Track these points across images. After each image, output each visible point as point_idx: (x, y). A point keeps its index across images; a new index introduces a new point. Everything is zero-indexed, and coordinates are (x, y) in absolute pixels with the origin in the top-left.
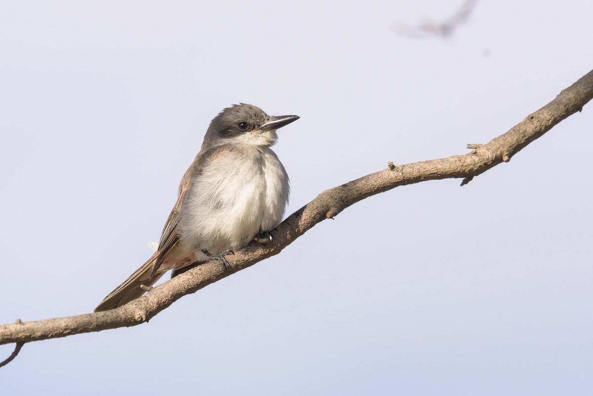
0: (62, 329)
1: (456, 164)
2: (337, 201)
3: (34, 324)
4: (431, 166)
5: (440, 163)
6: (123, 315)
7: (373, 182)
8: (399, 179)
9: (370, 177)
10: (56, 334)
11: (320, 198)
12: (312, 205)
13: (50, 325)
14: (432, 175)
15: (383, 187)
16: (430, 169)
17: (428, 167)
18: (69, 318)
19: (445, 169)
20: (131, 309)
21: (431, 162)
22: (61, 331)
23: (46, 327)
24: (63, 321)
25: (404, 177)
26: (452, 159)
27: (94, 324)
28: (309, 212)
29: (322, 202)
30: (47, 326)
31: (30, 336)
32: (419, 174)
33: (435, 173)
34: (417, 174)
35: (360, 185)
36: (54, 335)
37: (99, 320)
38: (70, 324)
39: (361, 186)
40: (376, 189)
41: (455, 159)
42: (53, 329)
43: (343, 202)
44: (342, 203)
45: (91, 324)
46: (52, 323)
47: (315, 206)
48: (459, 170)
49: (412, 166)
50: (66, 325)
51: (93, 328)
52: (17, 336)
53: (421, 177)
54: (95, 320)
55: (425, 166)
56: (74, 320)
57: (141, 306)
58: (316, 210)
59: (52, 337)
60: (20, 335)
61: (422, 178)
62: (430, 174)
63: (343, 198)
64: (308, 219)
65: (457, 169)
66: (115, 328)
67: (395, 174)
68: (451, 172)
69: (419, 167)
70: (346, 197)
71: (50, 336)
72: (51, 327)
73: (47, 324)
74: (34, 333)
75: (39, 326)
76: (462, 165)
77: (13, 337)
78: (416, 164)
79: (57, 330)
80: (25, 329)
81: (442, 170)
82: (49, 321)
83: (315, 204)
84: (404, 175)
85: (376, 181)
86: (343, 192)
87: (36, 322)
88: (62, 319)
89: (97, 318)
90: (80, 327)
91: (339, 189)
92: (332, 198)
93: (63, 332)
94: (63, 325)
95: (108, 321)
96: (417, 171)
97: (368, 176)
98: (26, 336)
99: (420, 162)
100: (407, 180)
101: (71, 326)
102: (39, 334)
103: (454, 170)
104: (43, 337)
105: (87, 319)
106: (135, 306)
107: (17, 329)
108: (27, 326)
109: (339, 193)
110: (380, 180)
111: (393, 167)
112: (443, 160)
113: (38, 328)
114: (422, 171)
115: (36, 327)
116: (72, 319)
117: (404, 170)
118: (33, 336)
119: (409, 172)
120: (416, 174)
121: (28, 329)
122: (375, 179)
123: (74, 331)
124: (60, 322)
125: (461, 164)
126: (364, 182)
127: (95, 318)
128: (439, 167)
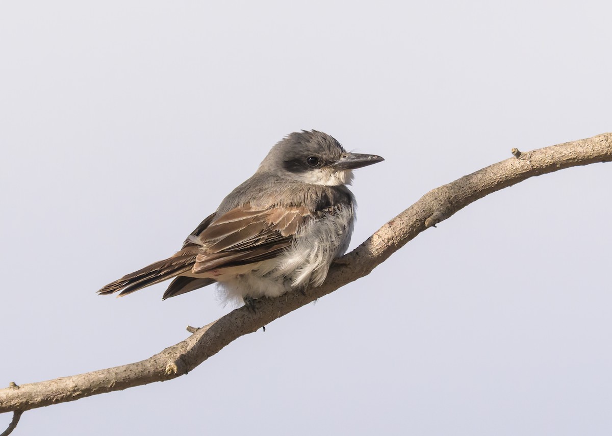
0: (69, 391)
1: (601, 145)
2: (442, 203)
3: (33, 387)
4: (569, 149)
5: (581, 144)
6: (152, 367)
7: (492, 175)
8: (527, 169)
9: (489, 170)
10: (62, 398)
11: (422, 201)
12: (411, 210)
13: (54, 387)
14: (570, 161)
15: (506, 181)
16: (567, 153)
17: (565, 152)
18: (81, 375)
19: (586, 152)
20: (162, 359)
21: (569, 144)
22: (68, 393)
23: (48, 390)
24: (71, 380)
25: (532, 166)
26: (597, 139)
27: (112, 381)
28: (406, 219)
29: (424, 205)
30: (50, 388)
31: (27, 402)
32: (553, 161)
33: (574, 159)
34: (550, 161)
35: (474, 180)
36: (59, 399)
37: (119, 376)
38: (80, 384)
39: (475, 182)
40: (496, 183)
41: (601, 138)
42: (57, 391)
43: (451, 203)
44: (449, 205)
45: (109, 381)
46: (56, 384)
47: (415, 212)
48: (605, 152)
49: (544, 151)
50: (74, 385)
51: (111, 386)
52: (9, 404)
53: (557, 164)
54: (114, 376)
55: (561, 150)
56: (86, 378)
57: (175, 355)
58: (415, 217)
59: (57, 401)
60: (13, 403)
61: (557, 166)
62: (568, 160)
63: (451, 198)
64: (404, 228)
65: (602, 151)
66: (146, 384)
67: (521, 163)
68: (595, 155)
69: (553, 152)
70: (455, 197)
71: (54, 401)
72: (54, 389)
73: (50, 386)
74: (32, 398)
75: (39, 390)
76: (610, 146)
77: (4, 405)
78: (550, 148)
79: (63, 393)
80: (20, 394)
81: (583, 154)
82: (54, 382)
83: (415, 208)
84: (533, 164)
85: (495, 174)
86: (452, 191)
87: (35, 384)
88: (70, 377)
89: (116, 374)
90: (94, 387)
91: (447, 188)
92: (436, 199)
93: (71, 394)
94: (71, 386)
95: (131, 376)
96: (550, 157)
97: (487, 168)
98: (22, 403)
99: (556, 146)
100: (537, 170)
101: (82, 386)
102: (39, 399)
103: (599, 153)
104: (46, 402)
105: (103, 376)
106: (167, 356)
107: (9, 395)
108: (23, 390)
109: (446, 193)
110: (501, 172)
111: (518, 154)
112: (585, 141)
113: (37, 392)
114: (557, 156)
115: (35, 391)
116: (83, 377)
117: (533, 158)
118: (32, 402)
119: (540, 159)
120: (548, 161)
121: (24, 394)
122: (495, 171)
123: (87, 392)
124: (68, 382)
125: (607, 145)
126: (480, 176)
127: (114, 374)
128: (580, 149)
